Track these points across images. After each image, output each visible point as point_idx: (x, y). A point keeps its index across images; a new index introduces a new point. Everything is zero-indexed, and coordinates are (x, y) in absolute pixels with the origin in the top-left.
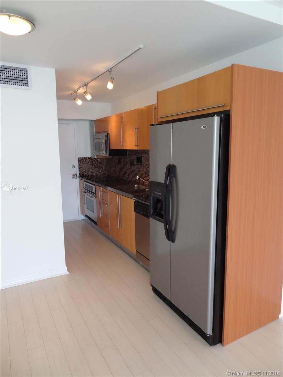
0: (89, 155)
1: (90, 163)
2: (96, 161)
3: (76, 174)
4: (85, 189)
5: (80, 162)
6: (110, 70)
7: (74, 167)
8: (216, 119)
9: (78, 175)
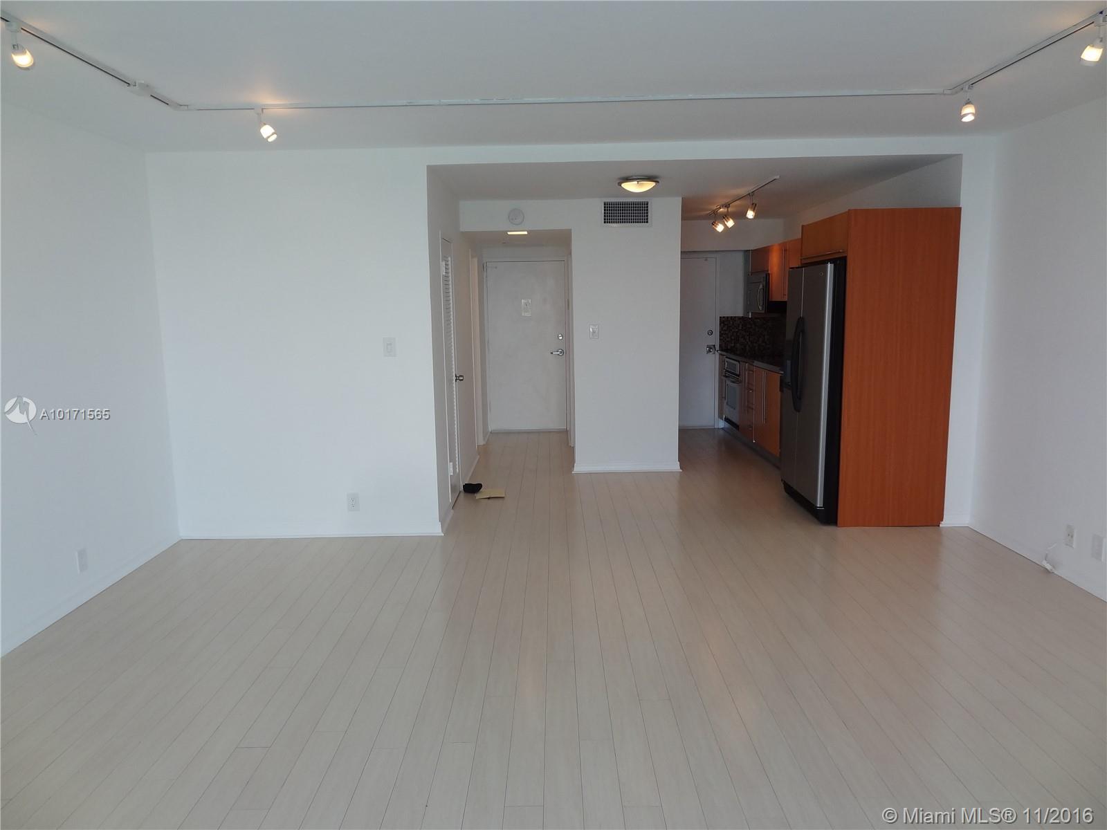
0: (739, 313)
1: (741, 326)
2: (752, 322)
3: (714, 346)
4: (727, 371)
5: (722, 325)
6: (751, 195)
7: (711, 333)
8: (830, 267)
9: (717, 348)
